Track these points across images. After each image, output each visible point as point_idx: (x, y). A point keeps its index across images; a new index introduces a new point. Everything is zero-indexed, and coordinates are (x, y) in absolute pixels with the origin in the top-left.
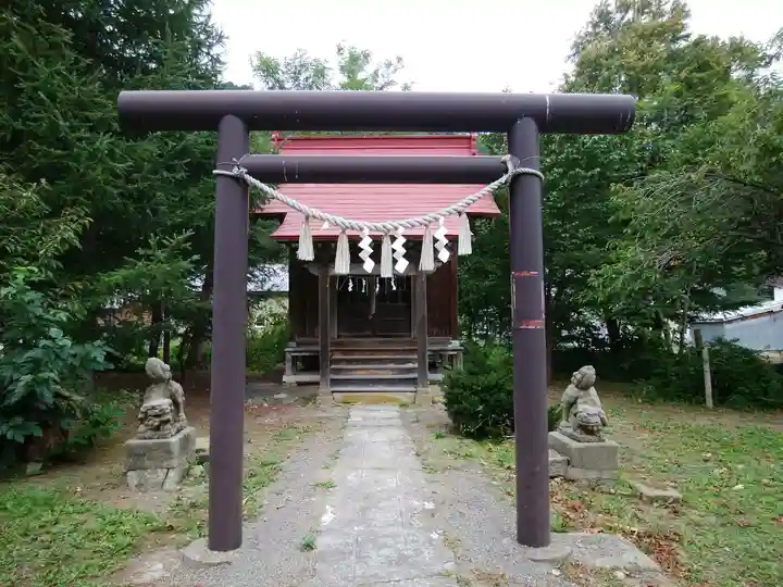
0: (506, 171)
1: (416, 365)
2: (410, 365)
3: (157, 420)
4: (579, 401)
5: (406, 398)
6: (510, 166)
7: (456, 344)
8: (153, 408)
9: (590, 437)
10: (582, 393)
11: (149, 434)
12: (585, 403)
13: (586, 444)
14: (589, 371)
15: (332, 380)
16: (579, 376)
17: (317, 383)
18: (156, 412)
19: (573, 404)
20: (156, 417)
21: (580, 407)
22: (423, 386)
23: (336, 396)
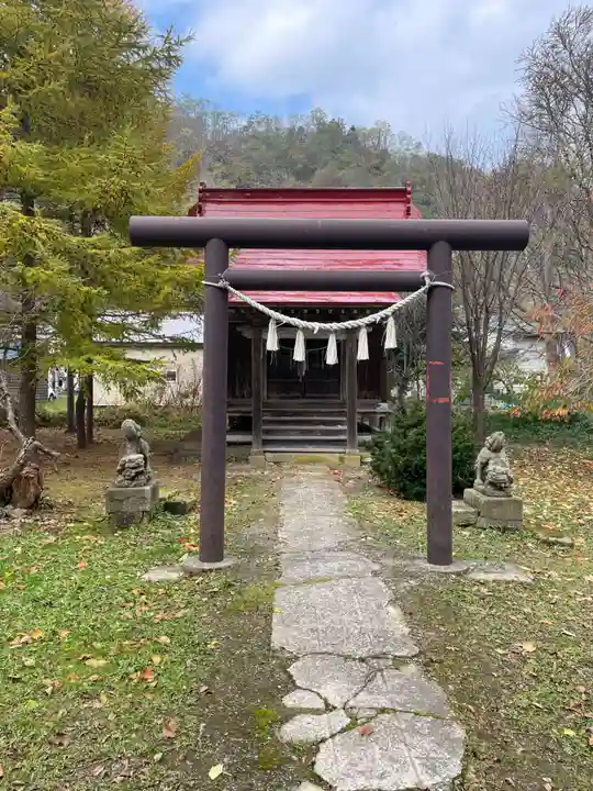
0: (424, 284)
1: (345, 427)
2: (340, 427)
3: (134, 471)
4: (491, 462)
5: (334, 459)
6: (427, 281)
7: (384, 407)
8: (130, 461)
9: (497, 493)
10: (493, 455)
11: (126, 483)
12: (496, 463)
13: (496, 499)
14: (498, 436)
15: (264, 440)
16: (491, 440)
17: (250, 444)
18: (132, 465)
19: (485, 465)
20: (133, 468)
21: (490, 467)
22: (353, 447)
23: (268, 455)
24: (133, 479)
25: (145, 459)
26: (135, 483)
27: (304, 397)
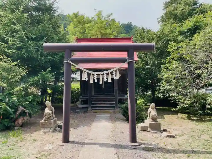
1: (115, 102)
2: (113, 102)
5: (112, 111)
6: (127, 60)
7: (126, 96)
9: (154, 121)
10: (152, 110)
11: (46, 119)
14: (153, 104)
15: (92, 106)
16: (151, 106)
17: (88, 107)
18: (48, 114)
19: (150, 113)
20: (48, 115)
21: (151, 114)
22: (117, 108)
23: (93, 111)
24: (48, 118)
25: (52, 112)
26: (49, 119)
27: (104, 94)
